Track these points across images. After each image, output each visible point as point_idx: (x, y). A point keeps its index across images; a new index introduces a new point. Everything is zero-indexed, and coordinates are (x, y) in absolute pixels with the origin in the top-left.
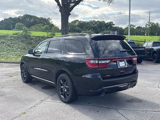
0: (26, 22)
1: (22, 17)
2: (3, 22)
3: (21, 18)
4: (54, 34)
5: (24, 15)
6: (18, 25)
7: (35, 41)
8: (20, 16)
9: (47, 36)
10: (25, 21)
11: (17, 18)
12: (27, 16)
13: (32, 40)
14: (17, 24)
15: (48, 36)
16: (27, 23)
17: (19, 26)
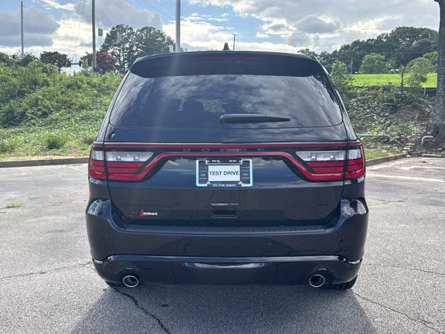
0: (397, 50)
1: (387, 37)
2: (338, 56)
3: (385, 40)
4: (424, 76)
5: (394, 29)
6: (369, 59)
7: (360, 100)
8: (383, 34)
9: (400, 85)
10: (396, 47)
11: (373, 40)
12: (402, 32)
13: (353, 100)
14: (367, 56)
15: (402, 84)
16: (400, 51)
17: (371, 61)
